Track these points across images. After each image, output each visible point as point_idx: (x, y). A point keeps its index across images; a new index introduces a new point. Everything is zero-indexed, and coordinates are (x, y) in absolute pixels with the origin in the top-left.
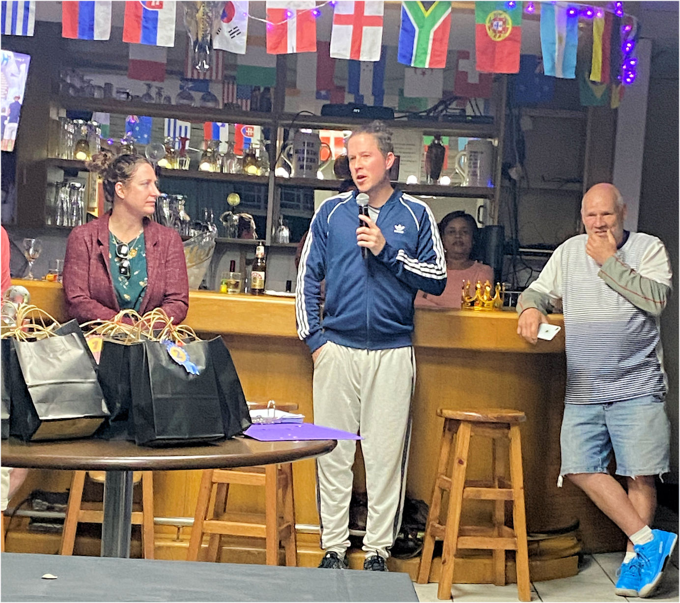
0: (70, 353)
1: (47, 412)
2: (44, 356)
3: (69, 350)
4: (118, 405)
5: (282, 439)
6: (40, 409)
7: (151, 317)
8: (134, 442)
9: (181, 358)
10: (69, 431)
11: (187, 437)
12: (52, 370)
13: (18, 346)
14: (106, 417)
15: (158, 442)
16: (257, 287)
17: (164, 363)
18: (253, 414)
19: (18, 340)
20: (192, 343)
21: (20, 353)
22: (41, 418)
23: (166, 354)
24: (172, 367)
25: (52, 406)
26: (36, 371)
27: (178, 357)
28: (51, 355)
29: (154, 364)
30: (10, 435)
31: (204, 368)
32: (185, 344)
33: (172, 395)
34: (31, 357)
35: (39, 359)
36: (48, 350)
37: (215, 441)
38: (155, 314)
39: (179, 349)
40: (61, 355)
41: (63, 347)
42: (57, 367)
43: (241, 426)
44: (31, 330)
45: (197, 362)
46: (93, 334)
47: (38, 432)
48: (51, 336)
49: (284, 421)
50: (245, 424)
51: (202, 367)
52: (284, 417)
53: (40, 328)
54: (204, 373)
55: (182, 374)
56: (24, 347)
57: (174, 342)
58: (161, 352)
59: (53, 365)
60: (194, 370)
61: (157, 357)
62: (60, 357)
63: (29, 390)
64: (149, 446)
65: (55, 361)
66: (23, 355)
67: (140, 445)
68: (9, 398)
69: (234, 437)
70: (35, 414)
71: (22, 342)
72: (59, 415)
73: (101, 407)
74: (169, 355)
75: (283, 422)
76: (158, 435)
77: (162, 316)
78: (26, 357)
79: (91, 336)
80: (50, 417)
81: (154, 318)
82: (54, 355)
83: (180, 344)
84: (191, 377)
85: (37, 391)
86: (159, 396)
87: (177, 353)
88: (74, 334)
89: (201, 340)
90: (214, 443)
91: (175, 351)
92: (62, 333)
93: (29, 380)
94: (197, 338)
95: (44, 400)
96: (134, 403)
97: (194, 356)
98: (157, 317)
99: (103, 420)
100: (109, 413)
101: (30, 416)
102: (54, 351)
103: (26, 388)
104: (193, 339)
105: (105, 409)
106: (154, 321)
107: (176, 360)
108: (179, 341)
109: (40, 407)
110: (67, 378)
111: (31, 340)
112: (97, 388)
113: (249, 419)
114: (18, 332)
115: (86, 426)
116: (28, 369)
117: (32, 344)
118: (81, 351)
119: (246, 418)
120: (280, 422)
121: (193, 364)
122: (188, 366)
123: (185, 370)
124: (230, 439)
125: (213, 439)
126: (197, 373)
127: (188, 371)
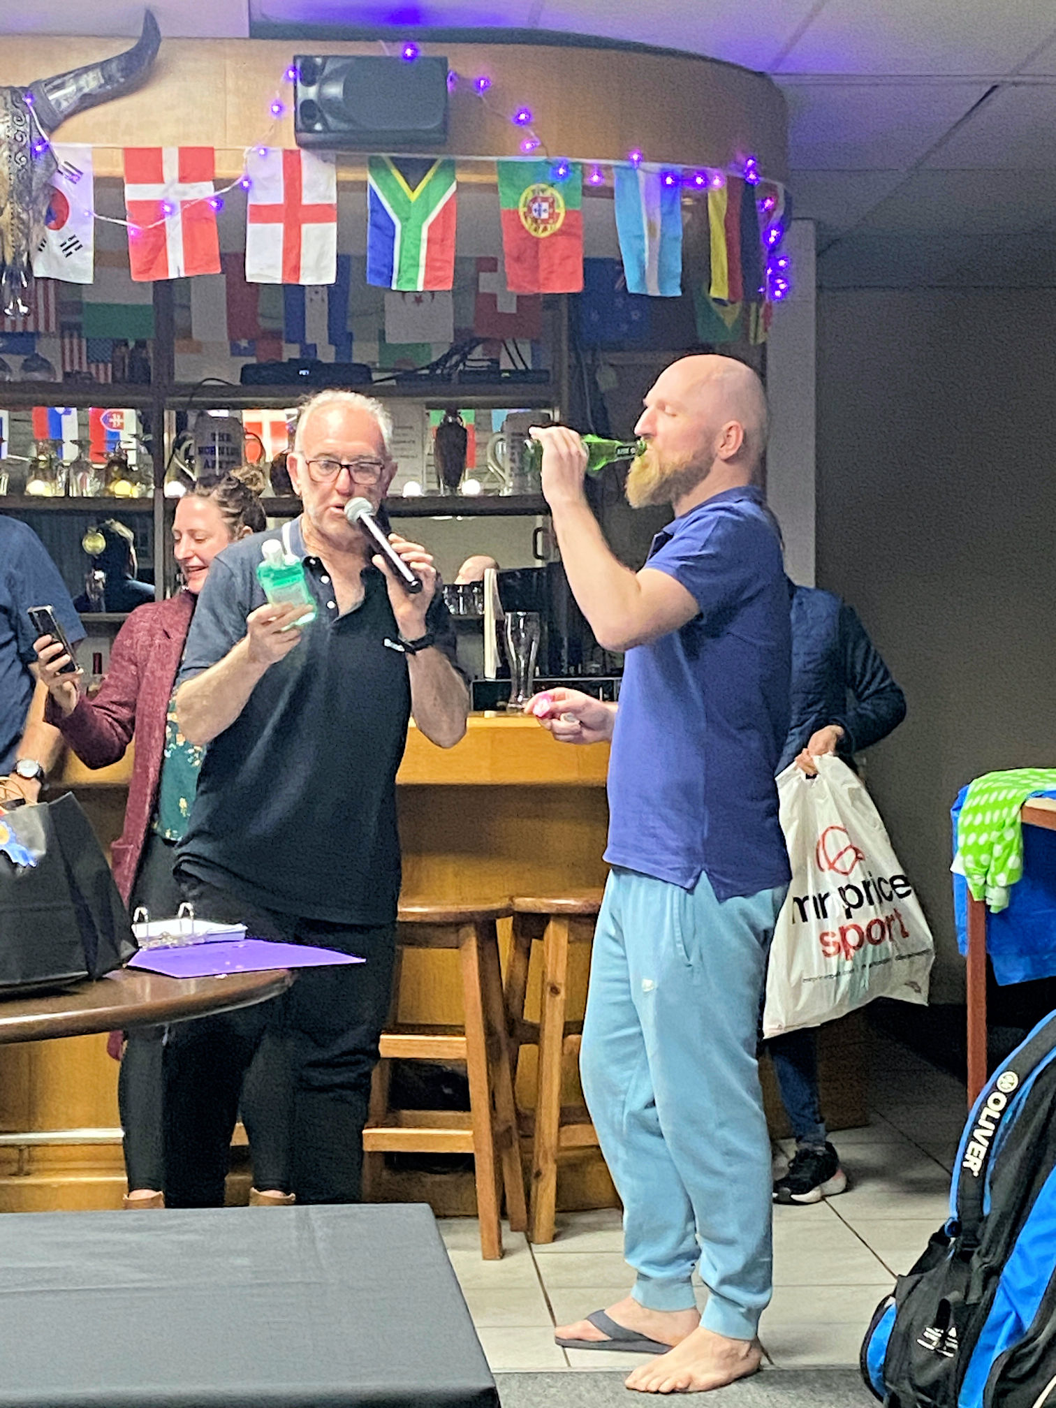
11: (18, 981)
18: (139, 931)
20: (20, 810)
31: (44, 852)
32: (6, 812)
37: (72, 984)
43: (117, 952)
45: (31, 844)
50: (126, 949)
51: (39, 852)
54: (42, 862)
55: (4, 867)
60: (26, 858)
69: (106, 974)
84: (20, 870)
90: (68, 989)
97: (25, 833)
113: (135, 942)
119: (128, 940)
120: (203, 941)
121: (23, 849)
122: (12, 851)
123: (9, 859)
124: (100, 979)
125: (69, 981)
126: (32, 863)
127: (14, 861)
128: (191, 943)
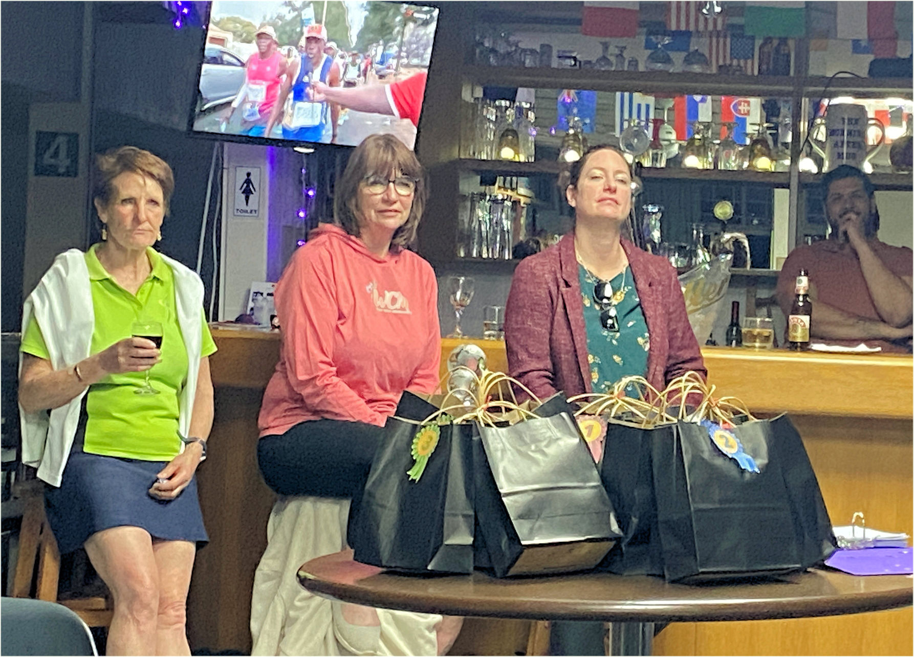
0: (561, 443)
1: (531, 533)
2: (523, 449)
3: (558, 439)
4: (635, 520)
5: (887, 571)
6: (521, 528)
7: (682, 385)
8: (662, 576)
9: (732, 447)
10: (564, 561)
11: (744, 569)
12: (535, 469)
13: (483, 432)
14: (618, 539)
15: (701, 576)
16: (799, 340)
17: (706, 455)
18: (838, 531)
19: (483, 425)
20: (745, 424)
21: (487, 442)
22: (523, 543)
23: (709, 442)
24: (719, 461)
25: (538, 524)
26: (512, 470)
27: (727, 445)
28: (533, 447)
29: (693, 456)
30: (476, 568)
31: (766, 461)
32: (735, 426)
33: (720, 502)
34: (504, 451)
35: (516, 454)
36: (527, 440)
37: (788, 574)
38: (687, 381)
39: (727, 434)
40: (547, 446)
41: (549, 434)
42: (543, 464)
43: (821, 552)
44: (497, 410)
45: (755, 454)
46: (584, 414)
47: (517, 564)
48: (529, 417)
49: (879, 545)
50: (828, 549)
51: (762, 461)
52: (879, 538)
53: (512, 406)
54: (766, 469)
55: (734, 472)
56: (493, 435)
57: (717, 423)
58: (701, 438)
59: (535, 462)
60: (751, 466)
61: (694, 445)
62: (545, 449)
63: (504, 499)
64: (688, 584)
65: (538, 456)
66: (491, 446)
67: (673, 582)
68: (472, 513)
69: (809, 570)
70: (514, 538)
71: (487, 428)
72: (547, 538)
73: (608, 523)
74: (712, 441)
75: (877, 546)
76: (702, 566)
77: (697, 384)
78: (496, 450)
79: (581, 418)
80: (537, 541)
81: (685, 387)
82: (537, 446)
83: (726, 425)
84: (747, 476)
85: (515, 502)
86: (703, 506)
87: (724, 440)
88: (564, 414)
89: (756, 420)
90: (781, 578)
91: (722, 436)
92: (545, 412)
93: (504, 486)
94: (751, 417)
95: (527, 514)
96: (661, 518)
97: (750, 445)
98: (691, 385)
99: (613, 543)
100: (622, 534)
101: (505, 540)
102: (535, 441)
103: (498, 495)
104: (746, 419)
105: (615, 527)
106: (687, 391)
107: (725, 450)
108: (725, 422)
109: (520, 524)
110: (558, 482)
111: (500, 425)
112: (602, 495)
113: (834, 541)
114: (480, 413)
115: (590, 552)
116: (501, 470)
117: (504, 430)
118: (576, 441)
119: (829, 539)
120: (873, 546)
121: (749, 457)
122: (741, 459)
123: (738, 465)
124: (806, 572)
125: (785, 572)
126: (757, 470)
127: (743, 468)
128: (862, 547)
